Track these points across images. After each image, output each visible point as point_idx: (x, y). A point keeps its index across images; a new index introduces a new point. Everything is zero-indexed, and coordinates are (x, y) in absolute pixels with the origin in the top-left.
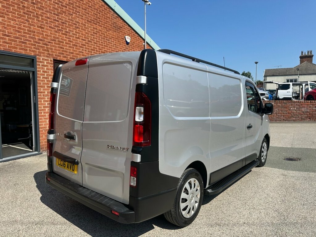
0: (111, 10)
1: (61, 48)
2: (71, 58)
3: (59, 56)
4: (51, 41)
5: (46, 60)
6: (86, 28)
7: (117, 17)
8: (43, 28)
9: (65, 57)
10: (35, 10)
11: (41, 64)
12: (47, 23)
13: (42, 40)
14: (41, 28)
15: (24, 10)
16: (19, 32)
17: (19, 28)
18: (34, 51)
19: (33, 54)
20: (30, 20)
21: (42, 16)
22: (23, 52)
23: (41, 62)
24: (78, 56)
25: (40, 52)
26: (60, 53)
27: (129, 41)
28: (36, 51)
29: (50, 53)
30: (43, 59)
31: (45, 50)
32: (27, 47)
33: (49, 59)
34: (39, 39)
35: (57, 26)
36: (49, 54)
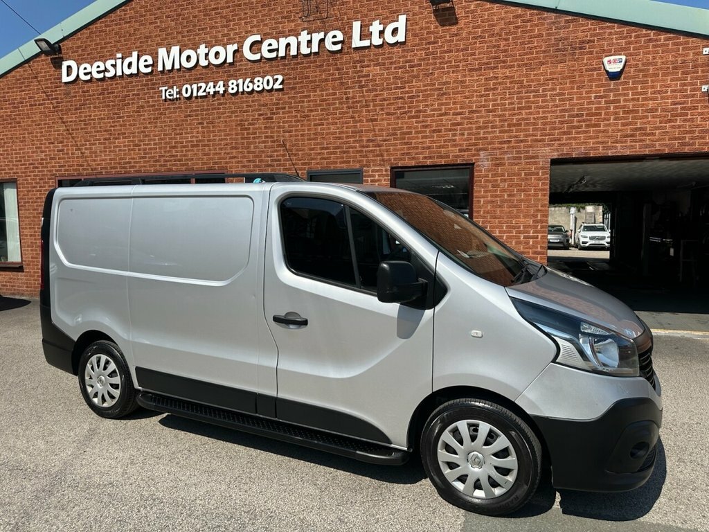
0: (546, 14)
1: (406, 144)
2: (425, 158)
3: (401, 159)
4: (388, 138)
5: (378, 171)
6: (467, 87)
7: (572, 21)
8: (376, 120)
9: (414, 158)
10: (364, 96)
11: (369, 179)
12: (382, 110)
13: (372, 141)
14: (372, 120)
15: (348, 103)
16: (340, 138)
17: (341, 133)
18: (359, 162)
19: (358, 166)
20: (356, 115)
21: (373, 101)
22: (344, 166)
23: (370, 176)
24: (443, 150)
25: (368, 161)
26: (403, 154)
27: (614, 68)
28: (363, 161)
29: (385, 158)
30: (373, 171)
31: (377, 156)
32: (350, 157)
33: (384, 169)
34: (368, 141)
35: (401, 107)
36: (383, 160)
